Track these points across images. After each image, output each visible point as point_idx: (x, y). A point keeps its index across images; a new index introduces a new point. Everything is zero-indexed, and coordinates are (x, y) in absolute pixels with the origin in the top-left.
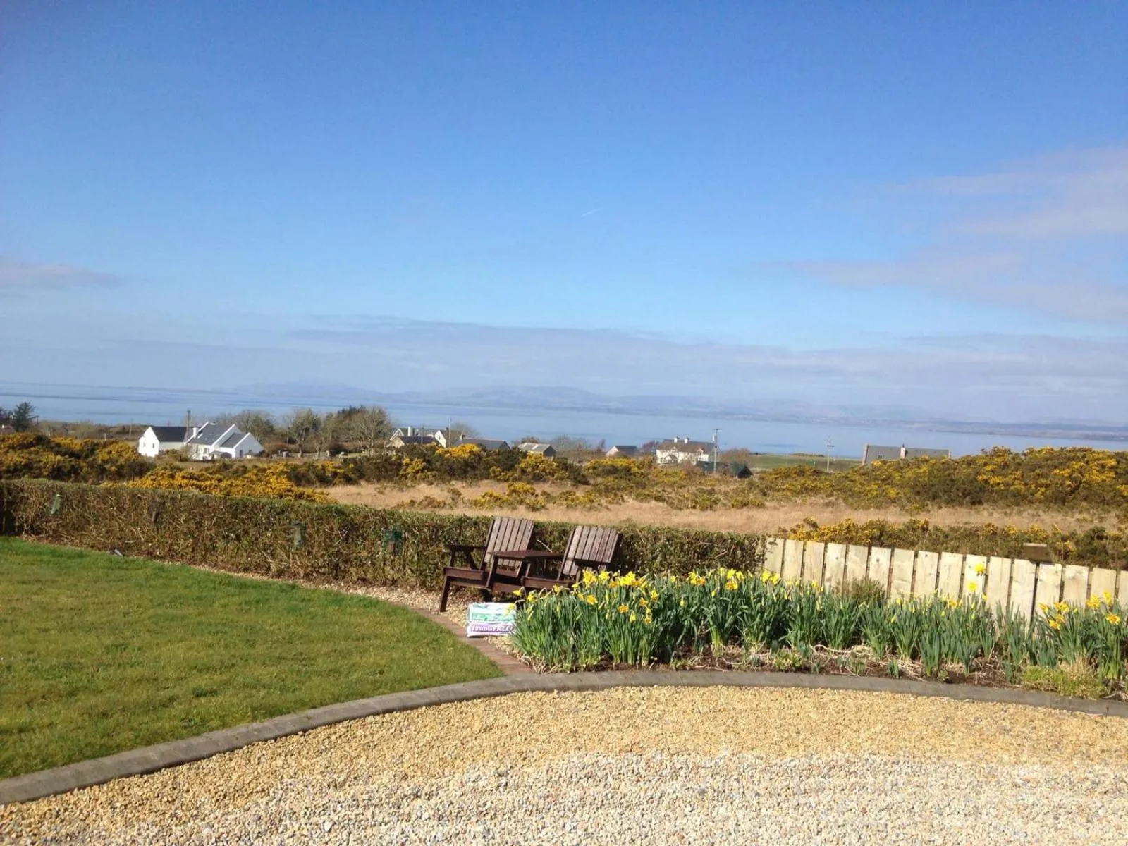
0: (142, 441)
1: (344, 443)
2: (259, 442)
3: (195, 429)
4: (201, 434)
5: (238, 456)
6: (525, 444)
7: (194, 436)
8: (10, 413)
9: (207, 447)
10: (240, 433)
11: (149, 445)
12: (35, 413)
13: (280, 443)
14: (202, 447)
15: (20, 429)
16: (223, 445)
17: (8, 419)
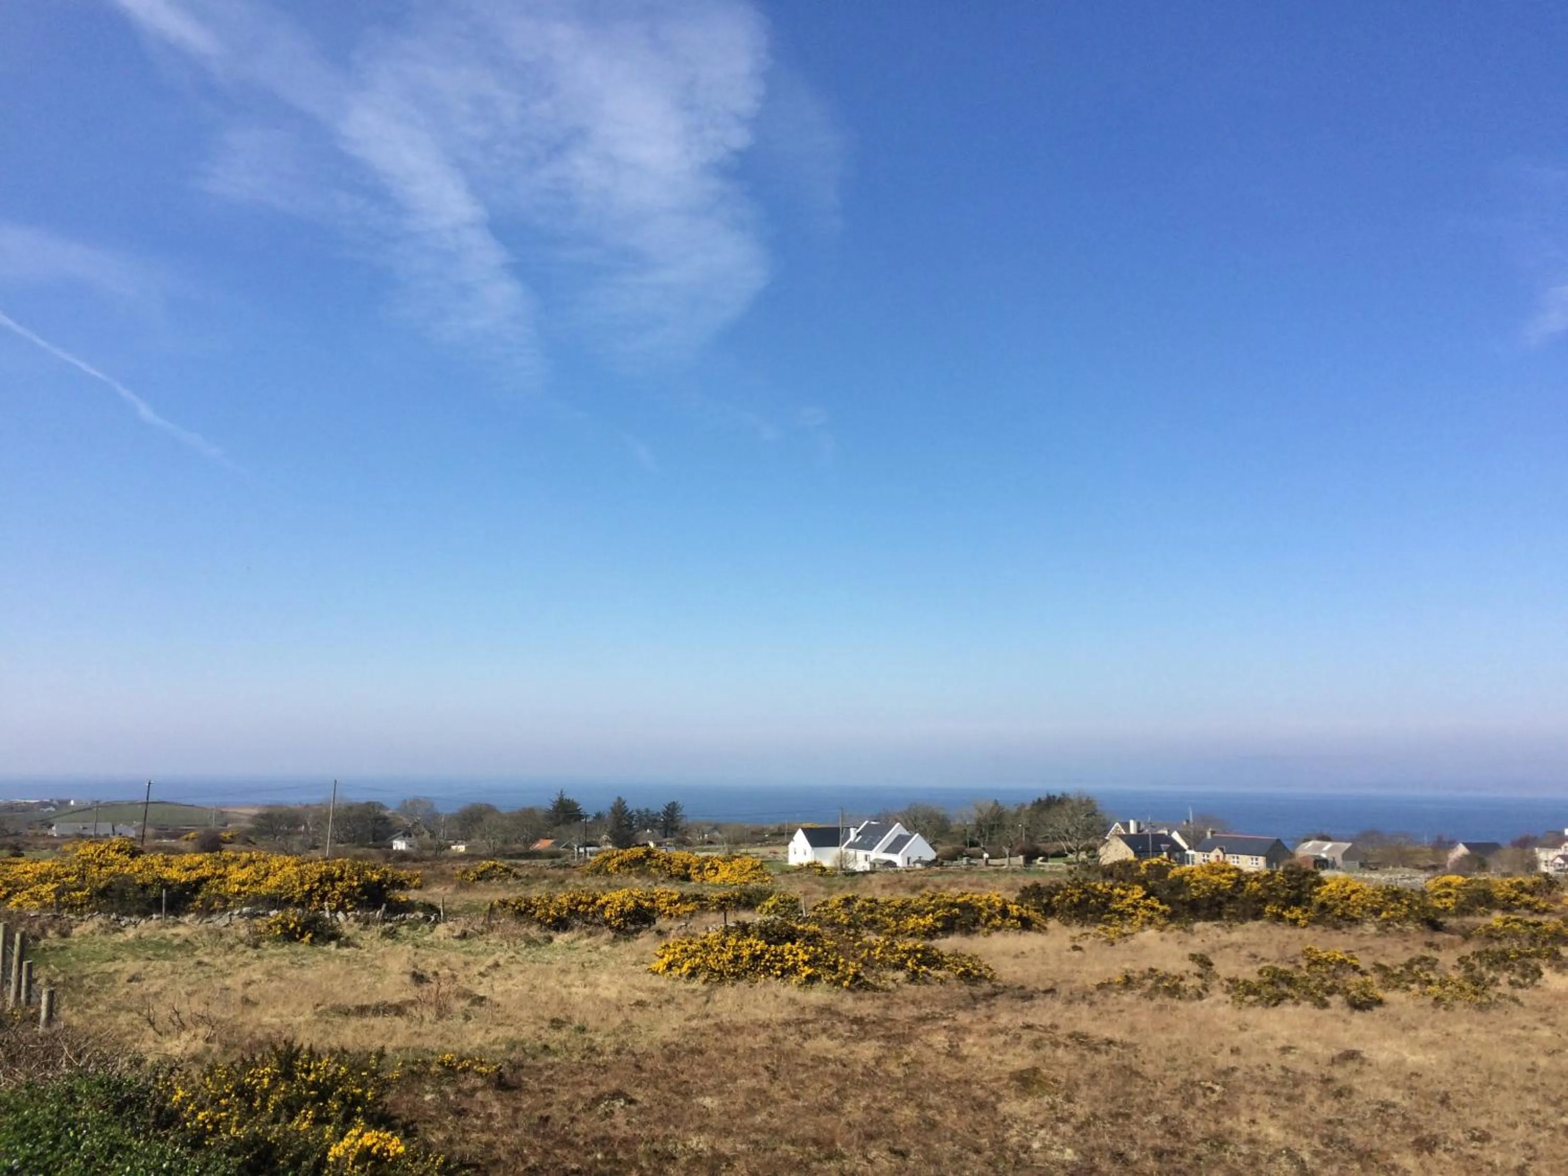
0: (792, 845)
1: (1043, 845)
2: (931, 845)
3: (852, 830)
4: (860, 837)
5: (906, 865)
6: (1310, 844)
7: (852, 839)
8: (658, 814)
9: (868, 853)
10: (905, 833)
11: (800, 852)
12: (684, 812)
13: (958, 846)
14: (861, 854)
15: (669, 833)
16: (886, 851)
17: (655, 821)
